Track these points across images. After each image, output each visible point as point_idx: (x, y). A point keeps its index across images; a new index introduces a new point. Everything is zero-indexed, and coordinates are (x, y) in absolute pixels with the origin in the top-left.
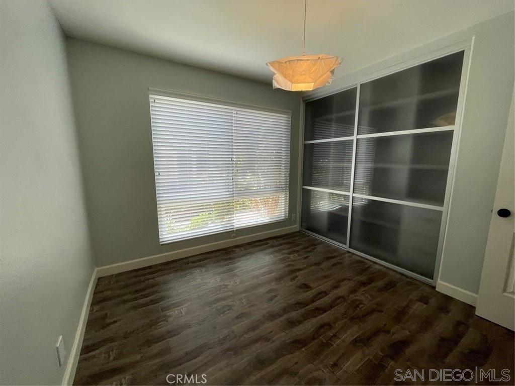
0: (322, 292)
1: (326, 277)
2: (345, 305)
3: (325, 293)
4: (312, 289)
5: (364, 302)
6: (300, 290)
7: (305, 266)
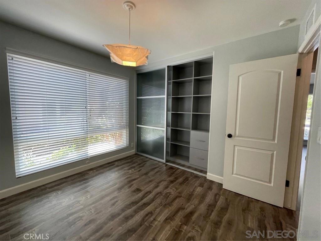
0: (148, 192)
1: (150, 181)
2: (161, 198)
3: (150, 192)
4: (142, 191)
5: (172, 193)
6: (134, 194)
7: (138, 176)
